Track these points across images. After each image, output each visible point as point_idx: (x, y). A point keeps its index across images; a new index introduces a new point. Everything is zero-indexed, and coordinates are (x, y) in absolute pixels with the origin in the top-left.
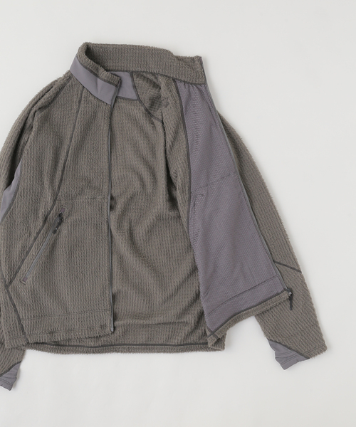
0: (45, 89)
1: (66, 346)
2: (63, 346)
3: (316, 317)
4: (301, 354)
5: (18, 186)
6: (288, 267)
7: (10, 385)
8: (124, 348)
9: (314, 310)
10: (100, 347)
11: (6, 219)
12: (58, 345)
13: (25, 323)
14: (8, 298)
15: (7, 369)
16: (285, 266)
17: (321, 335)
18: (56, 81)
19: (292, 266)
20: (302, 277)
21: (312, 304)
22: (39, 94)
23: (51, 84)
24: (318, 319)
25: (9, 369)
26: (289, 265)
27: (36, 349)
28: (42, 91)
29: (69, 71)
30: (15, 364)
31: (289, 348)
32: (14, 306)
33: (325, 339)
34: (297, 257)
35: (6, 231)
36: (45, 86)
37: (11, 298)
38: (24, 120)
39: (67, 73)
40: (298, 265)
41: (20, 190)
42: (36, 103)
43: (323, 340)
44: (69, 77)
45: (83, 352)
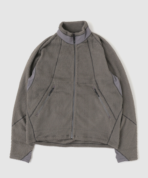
0: (46, 39)
1: (51, 143)
2: (50, 143)
3: (137, 145)
4: (126, 158)
5: (35, 77)
6: (132, 121)
7: (28, 161)
8: (75, 145)
9: (137, 142)
10: (65, 144)
11: (29, 90)
12: (48, 142)
13: (35, 133)
14: (30, 122)
15: (27, 154)
16: (131, 121)
17: (137, 153)
18: (51, 37)
19: (134, 122)
20: (136, 127)
21: (137, 139)
22: (44, 41)
23: (49, 38)
24: (137, 146)
25: (28, 154)
26: (133, 121)
27: (39, 144)
28: (45, 40)
29: (56, 33)
30: (30, 152)
31: (123, 155)
32: (32, 126)
33: (138, 155)
34: (137, 119)
35: (29, 95)
36: (46, 38)
37: (31, 122)
38: (37, 51)
39: (56, 34)
40: (136, 122)
41: (35, 78)
42: (43, 45)
43: (137, 155)
44: (56, 35)
45: (58, 146)
